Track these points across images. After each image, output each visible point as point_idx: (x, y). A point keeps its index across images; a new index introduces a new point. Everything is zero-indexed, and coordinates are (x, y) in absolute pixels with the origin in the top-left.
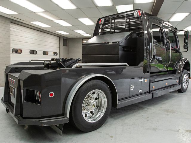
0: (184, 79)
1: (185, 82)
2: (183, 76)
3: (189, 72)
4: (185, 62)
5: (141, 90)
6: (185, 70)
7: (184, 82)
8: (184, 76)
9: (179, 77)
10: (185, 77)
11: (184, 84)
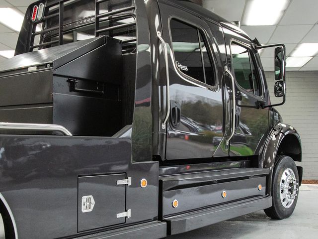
0: (283, 181)
1: (286, 191)
2: (278, 174)
3: (297, 164)
4: (283, 133)
5: (126, 211)
6: (286, 157)
7: (282, 191)
8: (284, 173)
9: (268, 176)
10: (287, 176)
11: (282, 196)
